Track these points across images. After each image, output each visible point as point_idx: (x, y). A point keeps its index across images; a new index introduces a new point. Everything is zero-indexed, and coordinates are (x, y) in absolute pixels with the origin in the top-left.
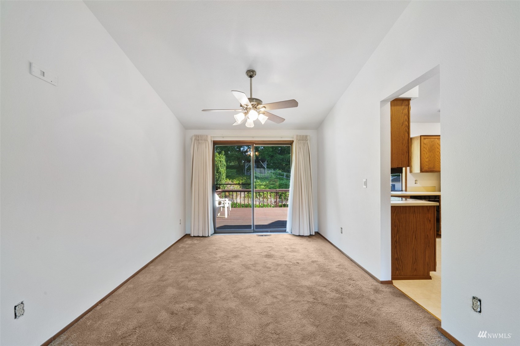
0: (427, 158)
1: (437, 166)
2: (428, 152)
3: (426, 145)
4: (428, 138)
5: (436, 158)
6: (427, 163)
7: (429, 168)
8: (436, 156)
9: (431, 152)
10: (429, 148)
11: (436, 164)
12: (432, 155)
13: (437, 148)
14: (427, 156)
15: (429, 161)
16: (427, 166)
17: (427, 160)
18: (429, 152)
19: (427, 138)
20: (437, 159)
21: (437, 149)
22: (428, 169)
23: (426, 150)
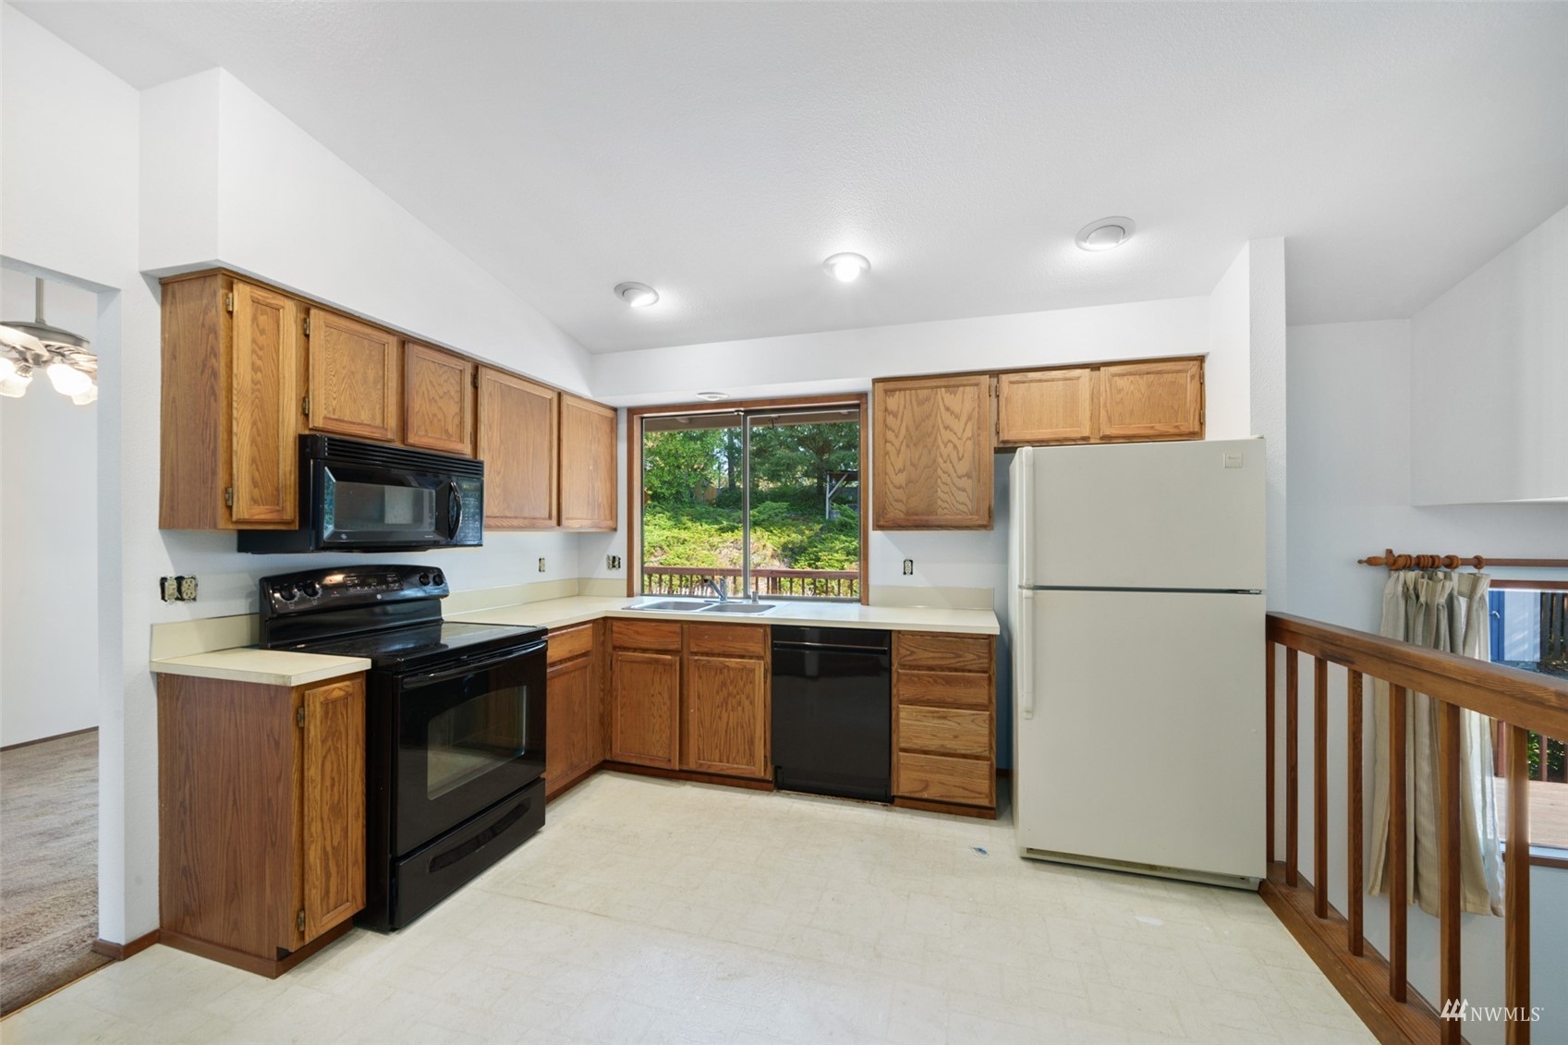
0: (900, 471)
1: (945, 505)
2: (904, 447)
3: (895, 416)
4: (905, 389)
5: (939, 472)
6: (899, 494)
7: (907, 514)
8: (940, 460)
9: (915, 445)
10: (907, 430)
11: (940, 493)
12: (920, 458)
13: (946, 428)
14: (899, 465)
15: (909, 481)
16: (899, 505)
17: (901, 479)
18: (908, 446)
19: (900, 390)
20: (945, 477)
21: (943, 431)
22: (902, 516)
23: (897, 437)
